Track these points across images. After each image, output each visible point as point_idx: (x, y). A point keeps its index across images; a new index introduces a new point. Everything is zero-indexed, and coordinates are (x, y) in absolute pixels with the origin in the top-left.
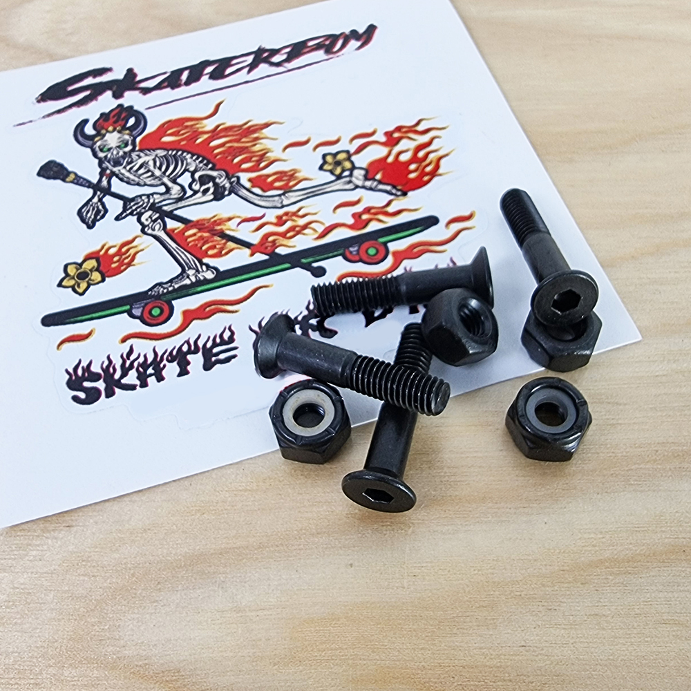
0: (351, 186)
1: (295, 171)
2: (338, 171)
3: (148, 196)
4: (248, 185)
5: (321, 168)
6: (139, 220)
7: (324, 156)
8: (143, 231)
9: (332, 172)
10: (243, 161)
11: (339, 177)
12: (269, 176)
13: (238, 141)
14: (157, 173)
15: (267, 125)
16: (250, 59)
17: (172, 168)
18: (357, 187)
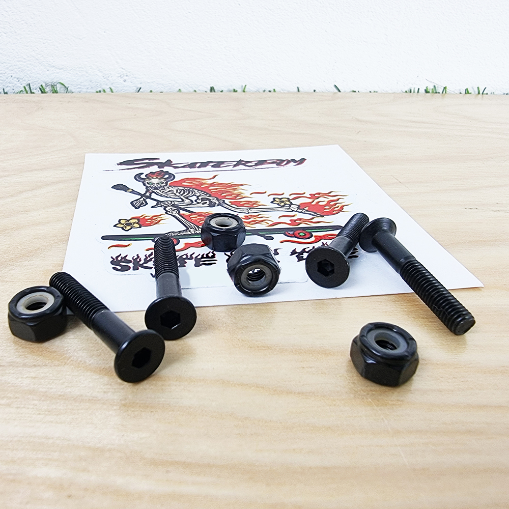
0: (290, 210)
1: (257, 202)
2: (282, 204)
3: (171, 202)
4: (230, 204)
5: (272, 202)
6: (165, 209)
7: (274, 199)
8: (166, 213)
9: (278, 204)
10: (227, 195)
11: (282, 207)
12: (241, 202)
13: (225, 189)
14: (178, 194)
15: (242, 185)
16: (235, 163)
17: (186, 194)
18: (293, 211)
